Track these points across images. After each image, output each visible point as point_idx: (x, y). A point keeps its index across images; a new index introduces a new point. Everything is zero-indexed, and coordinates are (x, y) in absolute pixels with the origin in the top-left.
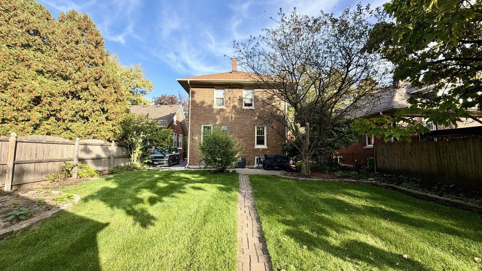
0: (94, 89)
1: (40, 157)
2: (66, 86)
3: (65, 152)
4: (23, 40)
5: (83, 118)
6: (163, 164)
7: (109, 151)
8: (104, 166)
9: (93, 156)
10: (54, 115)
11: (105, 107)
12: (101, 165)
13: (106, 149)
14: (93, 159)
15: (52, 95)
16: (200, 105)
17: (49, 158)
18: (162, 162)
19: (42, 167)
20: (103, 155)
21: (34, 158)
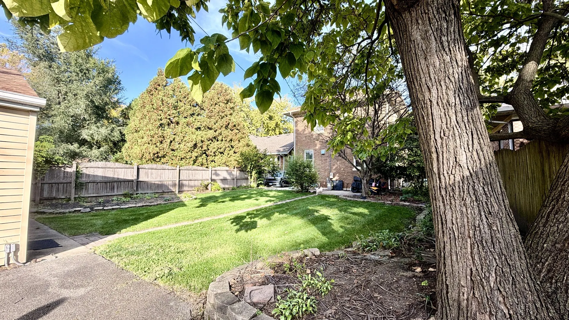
0: (225, 132)
1: (191, 178)
2: (211, 134)
3: (204, 175)
4: (190, 112)
5: (221, 153)
6: (276, 185)
7: (233, 175)
8: (230, 185)
9: (222, 178)
10: (205, 153)
11: (233, 143)
12: (227, 184)
13: (230, 174)
14: (221, 180)
15: (202, 141)
16: (302, 132)
17: (196, 178)
18: (275, 184)
19: (192, 183)
20: (228, 177)
21: (188, 179)
